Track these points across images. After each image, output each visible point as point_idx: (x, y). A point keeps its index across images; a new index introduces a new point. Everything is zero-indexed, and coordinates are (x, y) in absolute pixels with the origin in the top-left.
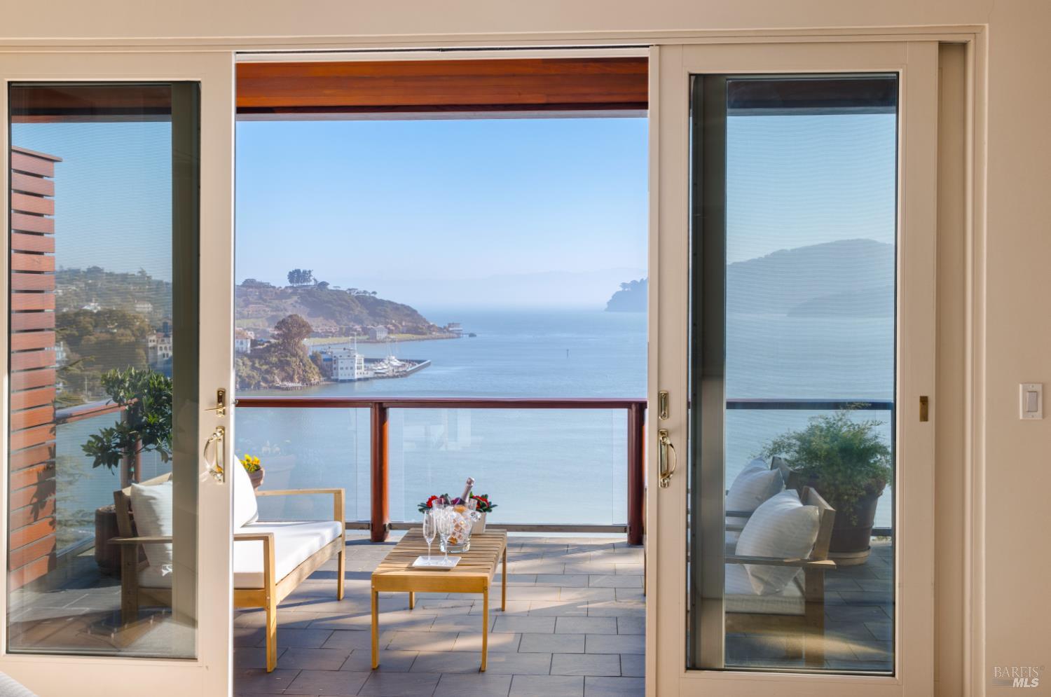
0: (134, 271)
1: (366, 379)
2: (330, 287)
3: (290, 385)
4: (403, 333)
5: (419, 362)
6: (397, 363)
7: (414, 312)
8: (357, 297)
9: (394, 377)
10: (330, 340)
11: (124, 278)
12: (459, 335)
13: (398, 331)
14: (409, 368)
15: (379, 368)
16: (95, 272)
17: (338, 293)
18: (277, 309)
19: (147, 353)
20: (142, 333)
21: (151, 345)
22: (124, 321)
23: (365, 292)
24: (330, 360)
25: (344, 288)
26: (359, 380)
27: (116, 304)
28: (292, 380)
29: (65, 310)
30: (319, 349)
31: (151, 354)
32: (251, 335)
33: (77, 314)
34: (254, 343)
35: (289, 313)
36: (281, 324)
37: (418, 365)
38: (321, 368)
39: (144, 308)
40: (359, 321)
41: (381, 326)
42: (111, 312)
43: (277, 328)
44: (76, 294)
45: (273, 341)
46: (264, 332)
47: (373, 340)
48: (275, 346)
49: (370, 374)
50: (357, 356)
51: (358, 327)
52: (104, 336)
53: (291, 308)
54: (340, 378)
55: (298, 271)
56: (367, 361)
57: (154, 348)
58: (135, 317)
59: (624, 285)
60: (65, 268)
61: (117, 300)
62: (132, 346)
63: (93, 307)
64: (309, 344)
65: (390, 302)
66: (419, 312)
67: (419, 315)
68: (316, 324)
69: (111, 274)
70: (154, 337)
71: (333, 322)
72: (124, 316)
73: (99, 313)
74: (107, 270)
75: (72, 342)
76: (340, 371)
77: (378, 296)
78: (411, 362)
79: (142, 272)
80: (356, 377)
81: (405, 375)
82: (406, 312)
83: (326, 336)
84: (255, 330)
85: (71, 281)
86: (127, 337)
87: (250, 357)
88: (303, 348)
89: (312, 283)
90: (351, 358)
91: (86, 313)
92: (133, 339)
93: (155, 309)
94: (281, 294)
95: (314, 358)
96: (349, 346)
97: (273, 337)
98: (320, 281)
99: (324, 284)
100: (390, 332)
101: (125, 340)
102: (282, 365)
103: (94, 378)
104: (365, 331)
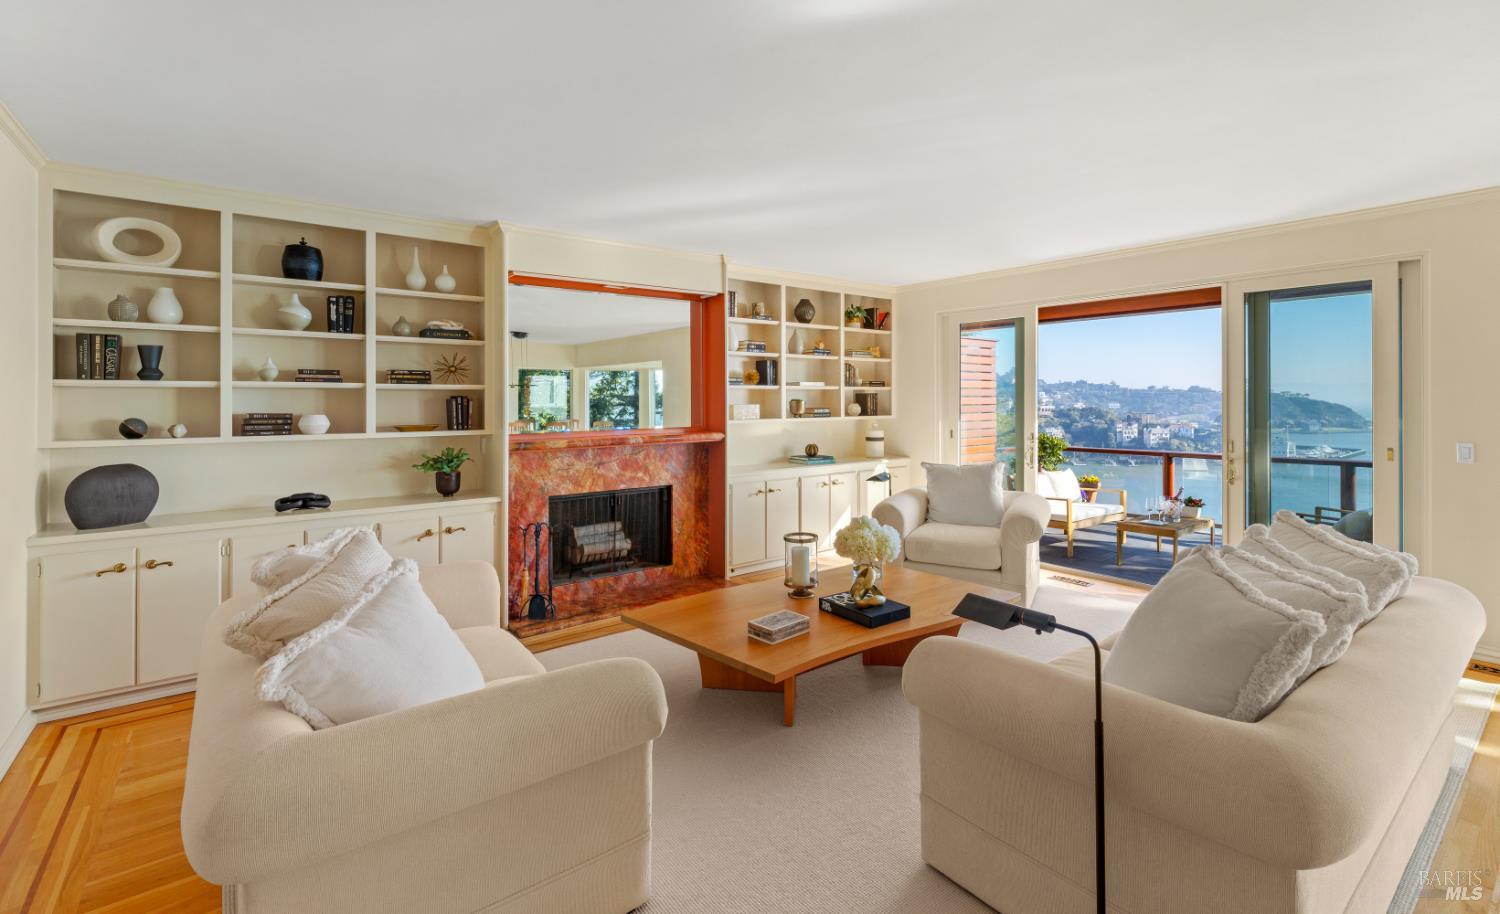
5: (1353, 450)
6: (1328, 450)
7: (1348, 409)
8: (1290, 399)
11: (1101, 387)
13: (1331, 424)
15: (1312, 453)
16: (1082, 383)
19: (1116, 435)
20: (1112, 423)
21: (1118, 430)
22: (1100, 415)
23: (1298, 394)
27: (1094, 404)
29: (1062, 407)
31: (1119, 437)
32: (1196, 426)
33: (1069, 410)
34: (1196, 431)
37: (1351, 453)
39: (1114, 406)
40: (1290, 415)
42: (1092, 408)
44: (1069, 397)
45: (1213, 430)
46: (1206, 423)
48: (1214, 433)
50: (1289, 443)
52: (1087, 424)
57: (1121, 432)
58: (1107, 412)
60: (1063, 381)
61: (1096, 401)
62: (1105, 432)
63: (1080, 405)
65: (1323, 403)
66: (1355, 410)
67: (1353, 413)
69: (1091, 385)
70: (1120, 425)
72: (1100, 411)
73: (1083, 410)
74: (1089, 382)
75: (1067, 427)
77: (1311, 397)
79: (1113, 383)
84: (1199, 422)
85: (1066, 390)
86: (1102, 425)
87: (1194, 441)
91: (1074, 409)
92: (1106, 426)
93: (1122, 407)
97: (1214, 427)
101: (1100, 426)
104: (1298, 425)
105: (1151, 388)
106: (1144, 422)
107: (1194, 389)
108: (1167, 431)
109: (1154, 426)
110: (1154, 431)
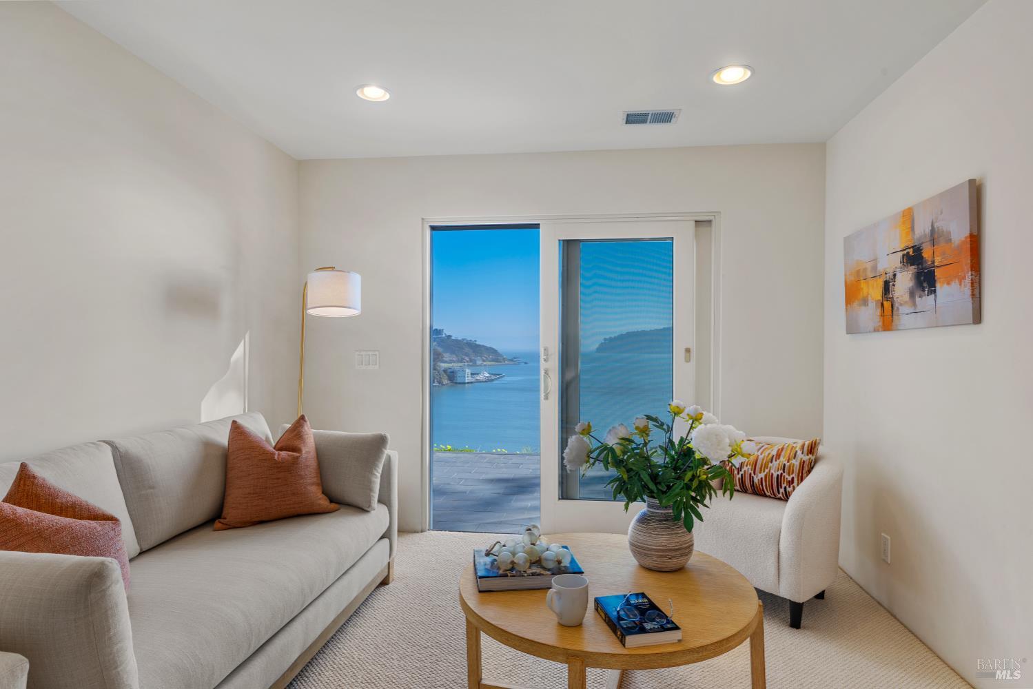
1: (472, 382)
2: (453, 338)
4: (490, 361)
9: (486, 381)
10: (453, 364)
12: (519, 363)
14: (494, 378)
17: (457, 341)
24: (453, 372)
25: (460, 338)
26: (468, 383)
38: (448, 376)
41: (479, 358)
47: (475, 364)
49: (473, 380)
51: (467, 358)
54: (459, 381)
56: (472, 374)
68: (447, 356)
71: (454, 356)
76: (459, 378)
78: (494, 374)
80: (467, 381)
81: (493, 380)
83: (451, 363)
89: (445, 336)
90: (464, 372)
95: (445, 372)
96: (463, 367)
98: (448, 334)
99: (449, 337)
100: (484, 361)
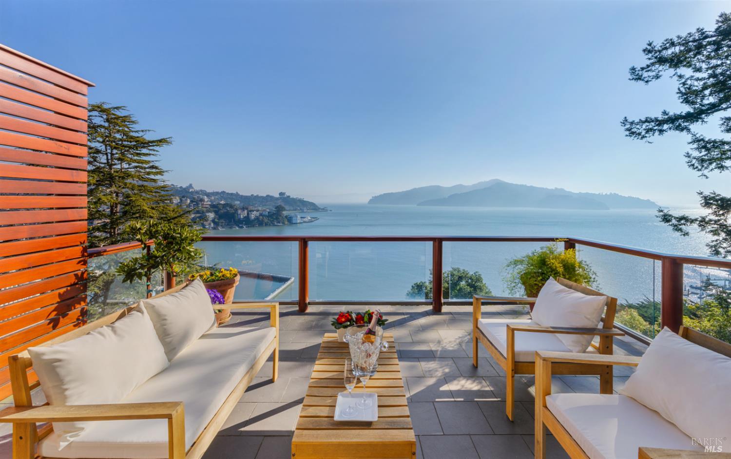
0: (235, 192)
1: (301, 223)
2: (291, 197)
3: (279, 224)
5: (316, 218)
6: (309, 218)
7: (314, 204)
8: (299, 200)
9: (309, 222)
10: (291, 212)
11: (232, 194)
12: (327, 210)
13: (310, 209)
14: (313, 220)
15: (305, 220)
16: (223, 192)
17: (293, 199)
18: (275, 203)
20: (236, 210)
21: (239, 213)
22: (231, 206)
23: (301, 199)
24: (290, 217)
25: (295, 197)
26: (299, 223)
27: (229, 202)
28: (280, 223)
29: (214, 203)
30: (288, 214)
31: (239, 216)
32: (268, 210)
33: (218, 204)
34: (269, 213)
35: (279, 204)
36: (277, 207)
38: (288, 220)
39: (237, 203)
40: (299, 206)
41: (305, 208)
42: (227, 204)
43: (276, 208)
44: (218, 199)
45: (274, 212)
46: (272, 209)
47: (303, 212)
48: (275, 213)
49: (302, 221)
50: (299, 216)
51: (299, 208)
52: (225, 211)
53: (279, 203)
54: (294, 222)
55: (282, 193)
56: (301, 218)
58: (234, 206)
59: (373, 197)
61: (230, 200)
62: (233, 214)
63: (222, 202)
64: (285, 213)
65: (308, 202)
66: (316, 204)
68: (287, 207)
69: (228, 193)
71: (292, 207)
73: (224, 204)
74: (227, 192)
75: (216, 212)
77: (304, 200)
78: (313, 218)
79: (237, 193)
80: (298, 222)
81: (312, 221)
82: (313, 204)
85: (216, 195)
87: (268, 216)
88: (283, 214)
89: (286, 196)
90: (297, 217)
91: (220, 204)
92: (234, 211)
93: (241, 203)
94: (277, 199)
95: (286, 217)
96: (296, 214)
97: (275, 211)
98: (288, 195)
99: (289, 196)
100: (308, 210)
101: (231, 212)
102: (277, 219)
103: (222, 223)
104: (301, 209)
105: (252, 195)
106: (249, 210)
107: (268, 196)
108: (258, 213)
109: (253, 211)
110: (253, 213)
